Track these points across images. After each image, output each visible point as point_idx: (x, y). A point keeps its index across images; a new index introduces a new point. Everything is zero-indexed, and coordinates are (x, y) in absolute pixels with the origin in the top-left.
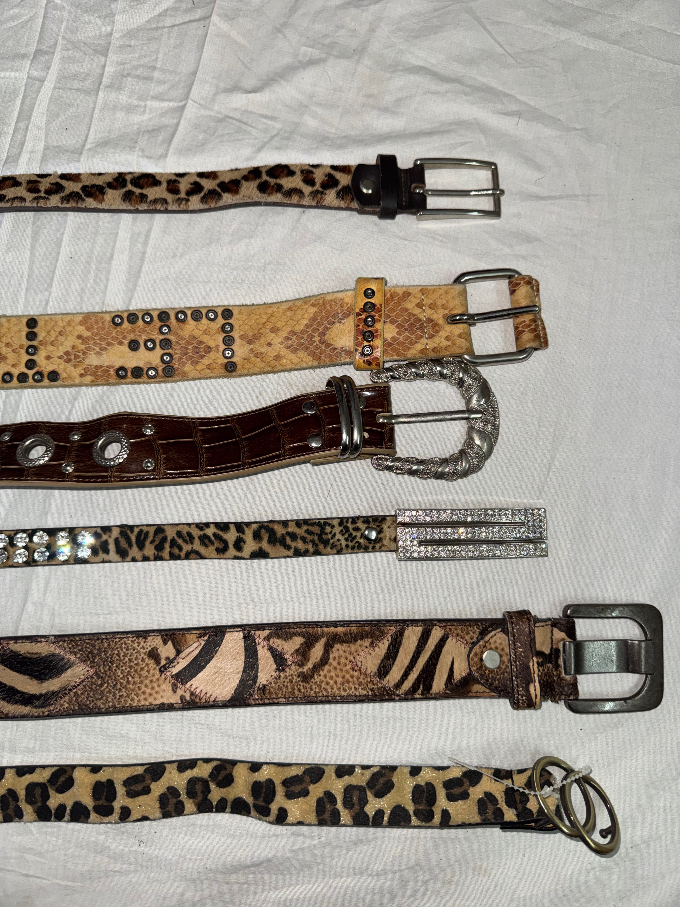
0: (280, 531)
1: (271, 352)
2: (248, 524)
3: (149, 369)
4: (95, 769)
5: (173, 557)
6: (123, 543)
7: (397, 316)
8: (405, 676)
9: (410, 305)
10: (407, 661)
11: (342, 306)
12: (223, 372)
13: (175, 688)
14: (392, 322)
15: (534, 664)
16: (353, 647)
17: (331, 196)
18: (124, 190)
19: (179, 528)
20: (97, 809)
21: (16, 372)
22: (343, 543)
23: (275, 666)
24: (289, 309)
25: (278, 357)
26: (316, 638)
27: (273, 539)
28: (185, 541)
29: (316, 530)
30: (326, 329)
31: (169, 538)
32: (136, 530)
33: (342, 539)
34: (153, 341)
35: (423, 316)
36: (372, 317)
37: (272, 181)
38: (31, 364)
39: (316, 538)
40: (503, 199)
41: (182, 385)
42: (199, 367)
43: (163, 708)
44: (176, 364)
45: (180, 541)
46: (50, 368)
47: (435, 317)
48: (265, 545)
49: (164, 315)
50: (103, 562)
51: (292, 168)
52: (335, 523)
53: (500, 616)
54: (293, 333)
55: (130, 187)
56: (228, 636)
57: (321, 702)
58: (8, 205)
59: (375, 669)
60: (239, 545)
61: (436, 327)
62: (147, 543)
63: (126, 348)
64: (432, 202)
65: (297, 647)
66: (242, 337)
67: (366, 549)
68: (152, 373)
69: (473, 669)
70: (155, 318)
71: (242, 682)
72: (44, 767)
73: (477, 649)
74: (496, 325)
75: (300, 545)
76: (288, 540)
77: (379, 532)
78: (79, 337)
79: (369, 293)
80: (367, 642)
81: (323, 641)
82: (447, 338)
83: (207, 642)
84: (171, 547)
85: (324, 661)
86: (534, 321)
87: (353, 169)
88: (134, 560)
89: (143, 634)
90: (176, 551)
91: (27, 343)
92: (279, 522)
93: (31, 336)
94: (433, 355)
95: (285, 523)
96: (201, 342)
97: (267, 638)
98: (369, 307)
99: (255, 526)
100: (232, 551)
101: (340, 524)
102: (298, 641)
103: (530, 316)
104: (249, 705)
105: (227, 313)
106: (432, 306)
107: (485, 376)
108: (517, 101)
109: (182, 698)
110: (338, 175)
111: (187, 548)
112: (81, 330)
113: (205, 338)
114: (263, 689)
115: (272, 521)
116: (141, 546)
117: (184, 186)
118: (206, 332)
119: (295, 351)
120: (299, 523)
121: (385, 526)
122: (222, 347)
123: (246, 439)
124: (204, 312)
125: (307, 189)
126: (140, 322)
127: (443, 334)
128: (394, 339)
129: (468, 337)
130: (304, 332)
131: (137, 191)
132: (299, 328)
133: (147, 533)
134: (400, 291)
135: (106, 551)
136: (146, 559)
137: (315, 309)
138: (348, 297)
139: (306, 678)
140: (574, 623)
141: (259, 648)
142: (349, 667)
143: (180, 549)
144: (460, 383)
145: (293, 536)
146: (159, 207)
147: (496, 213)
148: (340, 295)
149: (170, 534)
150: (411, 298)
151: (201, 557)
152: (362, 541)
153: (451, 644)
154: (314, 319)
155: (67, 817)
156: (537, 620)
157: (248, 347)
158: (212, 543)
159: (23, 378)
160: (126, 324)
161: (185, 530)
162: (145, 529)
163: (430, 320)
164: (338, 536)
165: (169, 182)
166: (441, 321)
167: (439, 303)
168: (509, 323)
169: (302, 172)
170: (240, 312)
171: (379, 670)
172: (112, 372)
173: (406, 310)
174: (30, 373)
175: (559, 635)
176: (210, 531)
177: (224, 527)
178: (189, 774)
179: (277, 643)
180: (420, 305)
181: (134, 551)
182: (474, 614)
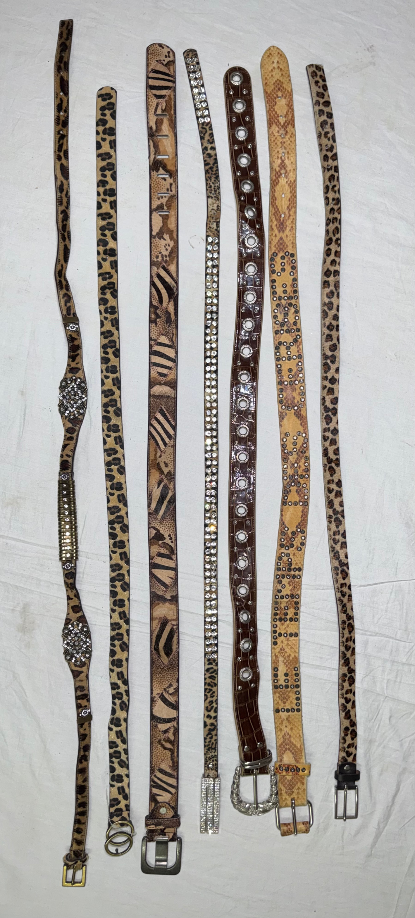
0: (214, 733)
1: (283, 727)
2: (216, 721)
3: (277, 680)
4: (127, 660)
5: (205, 689)
6: (211, 671)
7: (295, 780)
8: (159, 779)
9: (299, 784)
10: (164, 780)
11: (299, 758)
12: (276, 708)
13: (158, 694)
14: (292, 778)
15: (162, 827)
16: (169, 759)
17: (344, 754)
18: (347, 674)
19: (216, 693)
20: (113, 660)
21: (277, 629)
22: (208, 756)
23: (164, 730)
24: (300, 736)
25: (281, 730)
26: (173, 745)
27: (210, 730)
28: (211, 695)
29: (213, 746)
30: (291, 751)
31: (212, 688)
32: (216, 676)
33: (210, 755)
34: (288, 682)
35: (295, 790)
36: (294, 771)
37: (349, 732)
38: (280, 635)
39: (210, 746)
40: (342, 820)
41: (271, 692)
42: (278, 699)
43: (152, 690)
44: (279, 690)
45: (211, 692)
46: (278, 643)
47: (294, 794)
48: (208, 727)
49: (298, 686)
50: (205, 663)
51: (355, 739)
52: (216, 754)
53: (179, 813)
54: (290, 736)
55: (349, 675)
56: (175, 711)
57: (151, 748)
58: (341, 632)
59: (162, 768)
60: (209, 717)
61: (290, 794)
62: (211, 680)
63: (285, 672)
64: (341, 793)
65: (170, 738)
66: (289, 716)
67: (205, 764)
68: (276, 681)
69: (160, 804)
70: (297, 683)
71: (159, 718)
72: (129, 640)
73: (167, 806)
74: (291, 816)
75: (208, 740)
76: (210, 736)
77: (212, 769)
78: (290, 655)
79: (304, 770)
80: (171, 764)
81: (172, 748)
82: (286, 799)
83: (173, 704)
84: (209, 689)
85: (165, 748)
86: (291, 832)
87: (354, 763)
88: (205, 674)
89: (178, 681)
90: (208, 691)
91: (288, 633)
92: (217, 733)
93: (291, 635)
94: (279, 793)
95: (216, 735)
96: (287, 700)
97: (174, 726)
98: (298, 770)
99: (216, 724)
100: (207, 713)
101: (215, 755)
102: (172, 738)
103: (293, 830)
104: (151, 721)
105: (299, 710)
106: (298, 793)
107: (271, 811)
108: (384, 827)
109: (155, 697)
110: (352, 757)
111: (209, 695)
112: (292, 656)
113: (289, 702)
114: (156, 727)
115: (217, 729)
116: (210, 677)
117: (349, 696)
118: (291, 702)
119: (283, 737)
120: (216, 740)
121: (214, 771)
122: (285, 708)
123: (249, 720)
124: (299, 702)
125: (346, 745)
126: (295, 678)
127: (287, 797)
128: (286, 778)
129: (286, 806)
130: (290, 741)
131: (347, 679)
132: (292, 739)
133: (214, 680)
134: (305, 781)
135: (209, 664)
136: (205, 679)
137: (299, 747)
138: (303, 761)
139: (159, 742)
140: (175, 841)
141: (171, 723)
142: (163, 758)
143: (208, 692)
144: (268, 802)
145: (211, 738)
146: (340, 687)
147: (336, 817)
148: (304, 757)
149: (214, 689)
150: (302, 785)
151: (205, 700)
152: (208, 763)
153: (169, 795)
154: (295, 746)
155: (112, 648)
156: (176, 829)
157: (285, 718)
158: (210, 705)
159: (275, 632)
160: (295, 672)
161: (215, 694)
162: (216, 679)
163: (293, 792)
164: (211, 754)
165: (351, 690)
166: (292, 796)
167: (300, 796)
168: (291, 821)
169: (353, 743)
170: (299, 715)
171: (162, 769)
172: (276, 666)
173: (297, 783)
174: (277, 634)
175: (171, 835)
176: (214, 705)
177: (216, 711)
178: (124, 694)
179: (172, 730)
180: (299, 788)
181: (208, 675)
182: (180, 802)
